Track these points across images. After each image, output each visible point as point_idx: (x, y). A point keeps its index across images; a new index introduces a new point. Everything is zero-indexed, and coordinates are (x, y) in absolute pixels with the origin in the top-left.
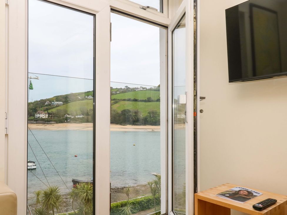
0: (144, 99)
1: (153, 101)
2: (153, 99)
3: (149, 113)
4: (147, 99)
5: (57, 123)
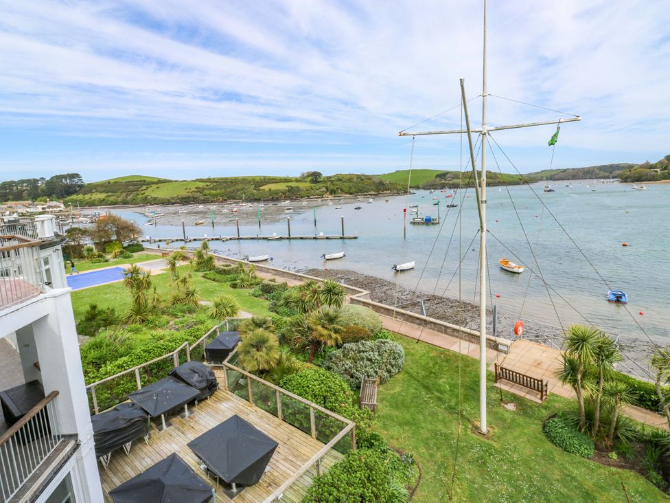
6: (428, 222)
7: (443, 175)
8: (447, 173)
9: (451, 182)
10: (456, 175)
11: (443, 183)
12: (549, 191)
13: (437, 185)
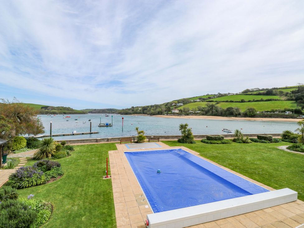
0: (239, 101)
1: (245, 102)
2: (246, 100)
3: (249, 109)
4: (240, 101)
5: (185, 115)
6: (107, 125)
7: (46, 107)
8: (48, 107)
9: (51, 111)
10: (53, 108)
11: (47, 112)
12: (107, 116)
13: (44, 112)
